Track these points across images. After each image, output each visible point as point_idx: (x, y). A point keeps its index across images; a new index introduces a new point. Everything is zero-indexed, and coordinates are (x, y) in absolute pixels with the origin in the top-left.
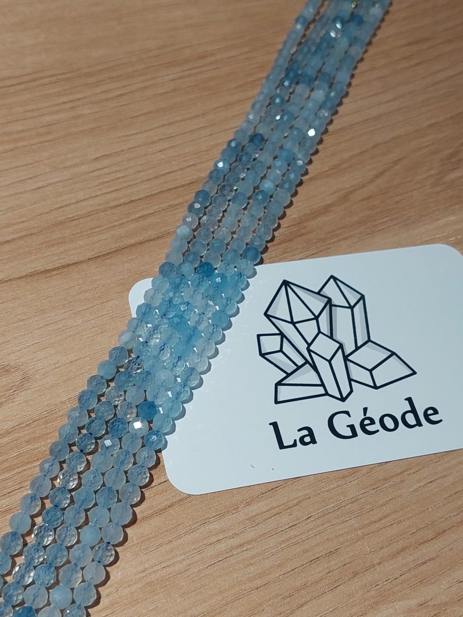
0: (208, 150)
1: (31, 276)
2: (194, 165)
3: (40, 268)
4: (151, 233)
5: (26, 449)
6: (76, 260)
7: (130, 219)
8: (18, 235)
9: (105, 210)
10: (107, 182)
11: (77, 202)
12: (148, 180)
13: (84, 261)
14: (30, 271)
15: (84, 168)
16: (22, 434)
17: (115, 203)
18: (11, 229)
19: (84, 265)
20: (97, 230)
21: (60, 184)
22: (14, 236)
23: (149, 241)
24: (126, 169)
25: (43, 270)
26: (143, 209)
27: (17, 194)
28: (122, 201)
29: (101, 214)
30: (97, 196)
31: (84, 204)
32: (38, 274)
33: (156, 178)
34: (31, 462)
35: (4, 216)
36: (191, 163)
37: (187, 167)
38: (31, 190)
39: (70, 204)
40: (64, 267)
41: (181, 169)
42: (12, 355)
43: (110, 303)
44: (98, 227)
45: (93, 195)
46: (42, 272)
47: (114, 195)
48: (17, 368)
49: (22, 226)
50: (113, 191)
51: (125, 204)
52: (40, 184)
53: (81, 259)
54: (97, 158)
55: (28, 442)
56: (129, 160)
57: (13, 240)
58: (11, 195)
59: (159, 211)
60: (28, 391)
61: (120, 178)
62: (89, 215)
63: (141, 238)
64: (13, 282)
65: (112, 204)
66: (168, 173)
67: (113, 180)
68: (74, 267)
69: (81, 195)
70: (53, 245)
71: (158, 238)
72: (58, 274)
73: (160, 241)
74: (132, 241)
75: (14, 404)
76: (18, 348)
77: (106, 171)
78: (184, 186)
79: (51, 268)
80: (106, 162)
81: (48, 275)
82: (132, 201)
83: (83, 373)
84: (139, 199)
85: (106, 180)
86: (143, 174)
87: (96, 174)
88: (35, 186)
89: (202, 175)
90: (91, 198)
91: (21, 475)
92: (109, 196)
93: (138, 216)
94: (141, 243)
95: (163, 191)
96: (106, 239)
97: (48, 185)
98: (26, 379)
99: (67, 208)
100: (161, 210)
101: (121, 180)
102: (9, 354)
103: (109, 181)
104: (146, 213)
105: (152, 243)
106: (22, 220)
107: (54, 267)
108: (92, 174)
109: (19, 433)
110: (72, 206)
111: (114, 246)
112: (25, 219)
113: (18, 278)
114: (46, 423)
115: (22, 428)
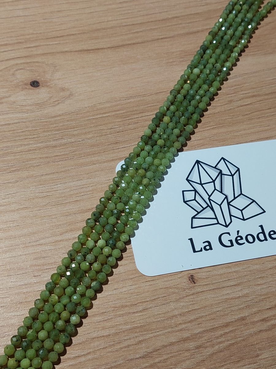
0: (175, 6)
1: (81, 51)
2: (167, 11)
3: (85, 48)
4: (140, 40)
5: (66, 123)
6: (102, 47)
7: (131, 32)
8: (78, 32)
9: (120, 27)
10: (123, 14)
11: (108, 21)
12: (143, 16)
13: (106, 48)
14: (80, 49)
15: (114, 6)
16: (66, 117)
17: (125, 24)
18: (75, 29)
19: (106, 50)
20: (114, 35)
21: (101, 12)
22: (76, 32)
23: (137, 43)
24: (133, 9)
25: (87, 49)
26: (138, 29)
27: (80, 14)
28: (128, 24)
29: (118, 28)
30: (117, 20)
31: (111, 22)
32: (84, 51)
33: (147, 15)
34: (68, 129)
35: (73, 23)
36: (165, 11)
37: (163, 12)
38: (87, 13)
39: (104, 22)
40: (96, 49)
41: (160, 13)
42: (67, 84)
43: (114, 69)
44: (115, 34)
45: (116, 19)
46: (86, 50)
47: (125, 20)
48: (68, 90)
49: (80, 28)
50: (125, 19)
51: (130, 25)
52: (92, 11)
53: (105, 47)
54: (121, 2)
55: (68, 121)
56: (136, 5)
57: (76, 34)
58: (78, 14)
59: (145, 31)
60: (71, 100)
61: (130, 13)
62: (112, 28)
63: (134, 42)
64: (72, 53)
65: (124, 24)
66: (153, 14)
67: (126, 14)
68: (101, 50)
69: (110, 18)
70: (93, 39)
71: (142, 43)
72: (93, 52)
73: (143, 44)
74: (130, 42)
75: (64, 104)
76: (70, 81)
77: (124, 9)
78: (159, 20)
79: (90, 49)
80: (125, 5)
81: (89, 52)
82: (133, 24)
83: (96, 97)
84: (137, 24)
85: (123, 13)
86: (141, 12)
87: (119, 9)
88: (90, 11)
89: (169, 17)
90: (115, 20)
91: (63, 133)
92: (123, 20)
93: (134, 31)
94: (134, 44)
95: (149, 22)
96: (118, 40)
97: (96, 12)
98: (71, 95)
99: (103, 24)
100: (146, 30)
101: (130, 14)
102: (65, 83)
103: (124, 14)
104: (139, 30)
105: (139, 44)
106: (81, 26)
107: (92, 49)
108: (117, 9)
109: (65, 116)
110: (105, 23)
111: (121, 44)
112: (82, 26)
113: (75, 51)
114: (77, 114)
115: (66, 114)
